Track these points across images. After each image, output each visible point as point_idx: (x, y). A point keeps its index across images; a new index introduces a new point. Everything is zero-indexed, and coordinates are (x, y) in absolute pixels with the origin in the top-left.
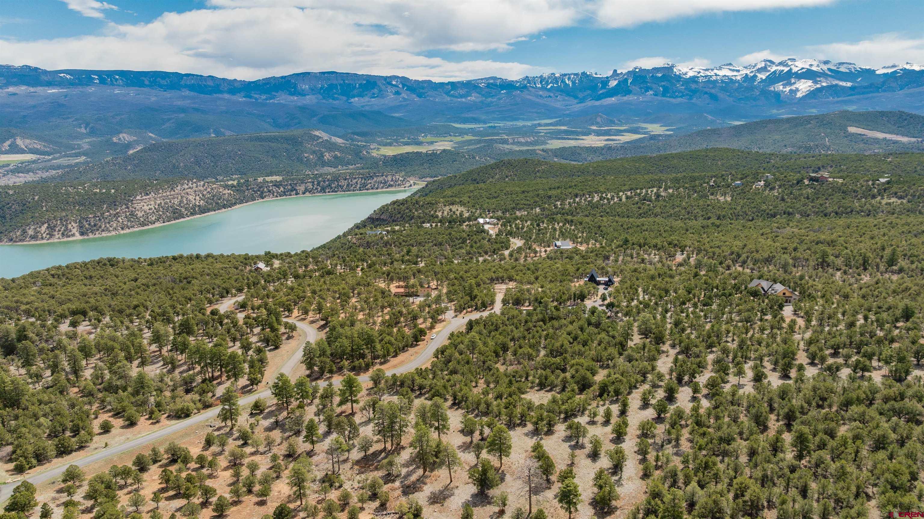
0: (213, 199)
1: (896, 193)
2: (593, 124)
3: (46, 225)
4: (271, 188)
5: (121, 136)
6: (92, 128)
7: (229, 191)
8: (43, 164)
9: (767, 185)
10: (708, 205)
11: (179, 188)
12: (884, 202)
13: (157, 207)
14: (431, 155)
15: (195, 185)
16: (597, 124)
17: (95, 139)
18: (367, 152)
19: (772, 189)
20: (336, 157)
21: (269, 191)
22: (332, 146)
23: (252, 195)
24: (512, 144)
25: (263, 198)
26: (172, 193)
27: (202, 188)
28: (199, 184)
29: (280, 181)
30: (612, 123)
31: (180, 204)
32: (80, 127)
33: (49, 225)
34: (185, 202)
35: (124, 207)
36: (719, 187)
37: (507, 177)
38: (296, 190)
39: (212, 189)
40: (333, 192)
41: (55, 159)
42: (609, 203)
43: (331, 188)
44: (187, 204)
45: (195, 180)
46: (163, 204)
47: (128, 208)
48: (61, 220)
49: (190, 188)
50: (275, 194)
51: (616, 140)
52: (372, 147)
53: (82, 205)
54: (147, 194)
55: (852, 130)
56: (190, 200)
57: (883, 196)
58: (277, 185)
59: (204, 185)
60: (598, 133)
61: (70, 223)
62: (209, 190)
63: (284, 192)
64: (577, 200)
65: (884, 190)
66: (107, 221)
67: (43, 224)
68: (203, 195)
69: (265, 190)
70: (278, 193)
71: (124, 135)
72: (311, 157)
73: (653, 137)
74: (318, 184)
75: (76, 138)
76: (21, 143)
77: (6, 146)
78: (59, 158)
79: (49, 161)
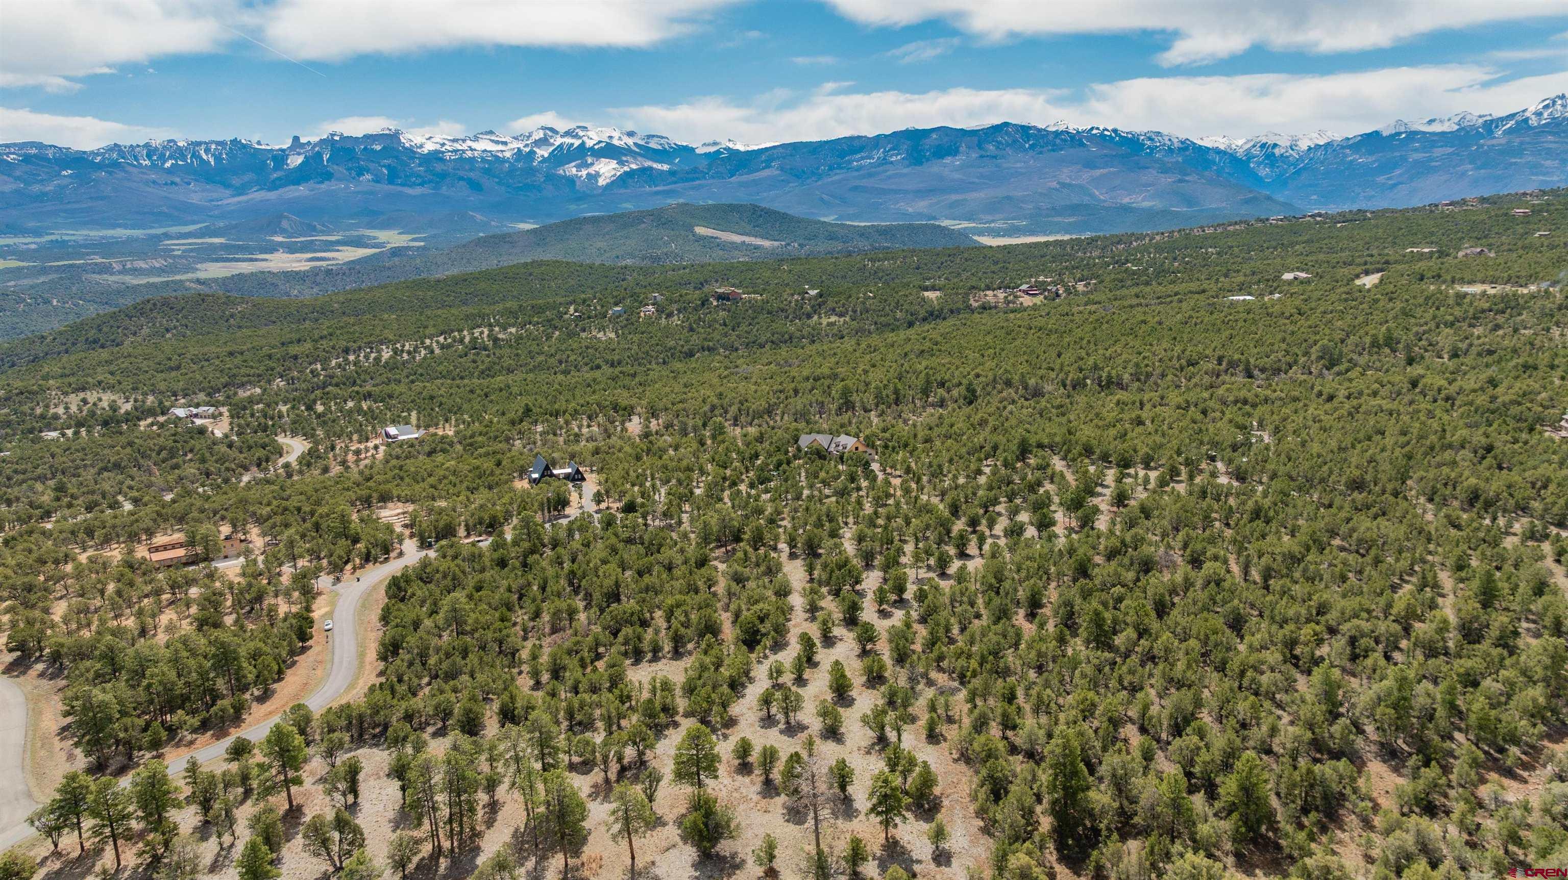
1: (834, 310)
2: (275, 233)
9: (660, 310)
10: (587, 348)
12: (824, 321)
16: (283, 232)
19: (669, 315)
24: (120, 272)
30: (312, 229)
36: (589, 318)
37: (168, 330)
42: (414, 358)
51: (329, 259)
55: (700, 230)
57: (820, 314)
60: (291, 249)
64: (352, 358)
65: (818, 306)
73: (397, 252)
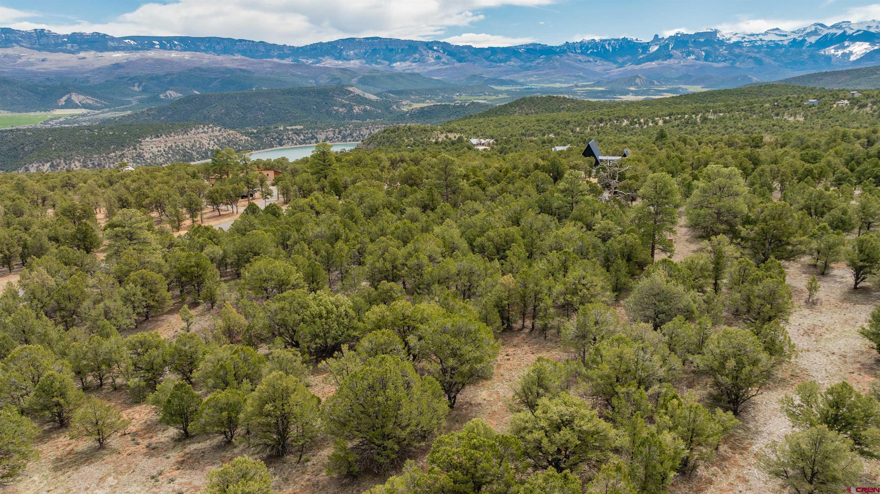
0: (228, 145)
2: (632, 85)
3: (49, 164)
4: (290, 136)
5: (168, 92)
6: (145, 86)
7: (246, 138)
8: (90, 117)
9: (854, 103)
11: (192, 132)
13: (166, 149)
14: (458, 107)
15: (210, 129)
16: (636, 84)
17: (144, 96)
18: (397, 107)
20: (365, 111)
21: (289, 139)
22: (361, 100)
23: (271, 141)
25: (281, 145)
26: (185, 136)
27: (218, 134)
28: (215, 129)
29: (301, 130)
30: (652, 84)
31: (192, 148)
32: (134, 86)
33: (52, 163)
34: (198, 146)
35: (132, 147)
38: (316, 138)
39: (229, 134)
40: (353, 141)
41: (103, 113)
42: (642, 127)
43: (352, 137)
44: (200, 147)
45: (211, 125)
46: (174, 146)
47: (135, 149)
48: (65, 158)
49: (205, 132)
50: (295, 142)
52: (404, 103)
53: (91, 145)
54: (158, 137)
56: (203, 144)
58: (297, 133)
59: (220, 130)
60: (637, 92)
61: (74, 162)
62: (225, 135)
63: (304, 140)
66: (112, 161)
67: (46, 162)
68: (218, 140)
69: (285, 137)
70: (297, 140)
71: (170, 92)
72: (341, 110)
74: (340, 133)
75: (128, 95)
76: (76, 98)
77: (62, 101)
78: (107, 112)
79: (98, 114)
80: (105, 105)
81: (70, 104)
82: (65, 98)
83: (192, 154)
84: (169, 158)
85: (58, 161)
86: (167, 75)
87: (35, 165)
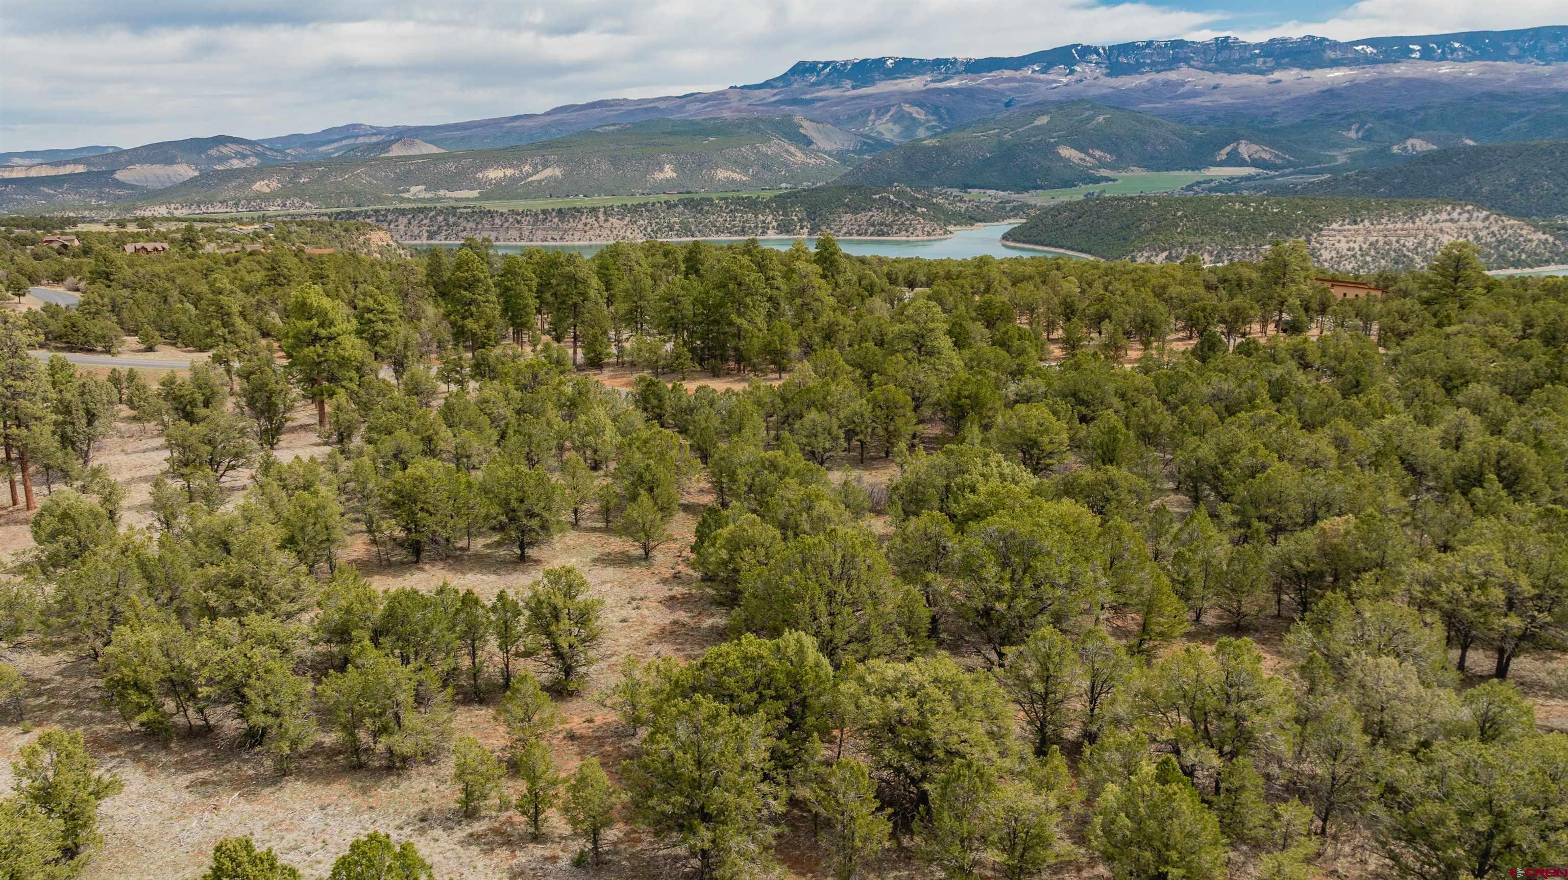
0: (1496, 248)
3: (1166, 254)
5: (1409, 143)
6: (1368, 130)
7: (1544, 237)
8: (1259, 182)
11: (1426, 218)
13: (1365, 247)
15: (1466, 215)
17: (1363, 148)
26: (1409, 225)
27: (1479, 224)
28: (1475, 215)
31: (1416, 248)
32: (1349, 130)
34: (1430, 245)
35: (1303, 238)
39: (1504, 228)
41: (1282, 175)
44: (1433, 249)
45: (1470, 207)
46: (1381, 243)
47: (1308, 241)
48: (1191, 247)
49: (1452, 220)
53: (1237, 229)
54: (1355, 222)
56: (1441, 244)
59: (1487, 218)
62: (1495, 228)
67: (1163, 251)
68: (1477, 238)
71: (1415, 141)
75: (1335, 146)
76: (1245, 149)
77: (1223, 154)
78: (1290, 174)
79: (1272, 178)
80: (1288, 161)
81: (1235, 160)
82: (1228, 149)
83: (1412, 260)
84: (1367, 263)
85: (1180, 250)
86: (1419, 109)
87: (1146, 254)
